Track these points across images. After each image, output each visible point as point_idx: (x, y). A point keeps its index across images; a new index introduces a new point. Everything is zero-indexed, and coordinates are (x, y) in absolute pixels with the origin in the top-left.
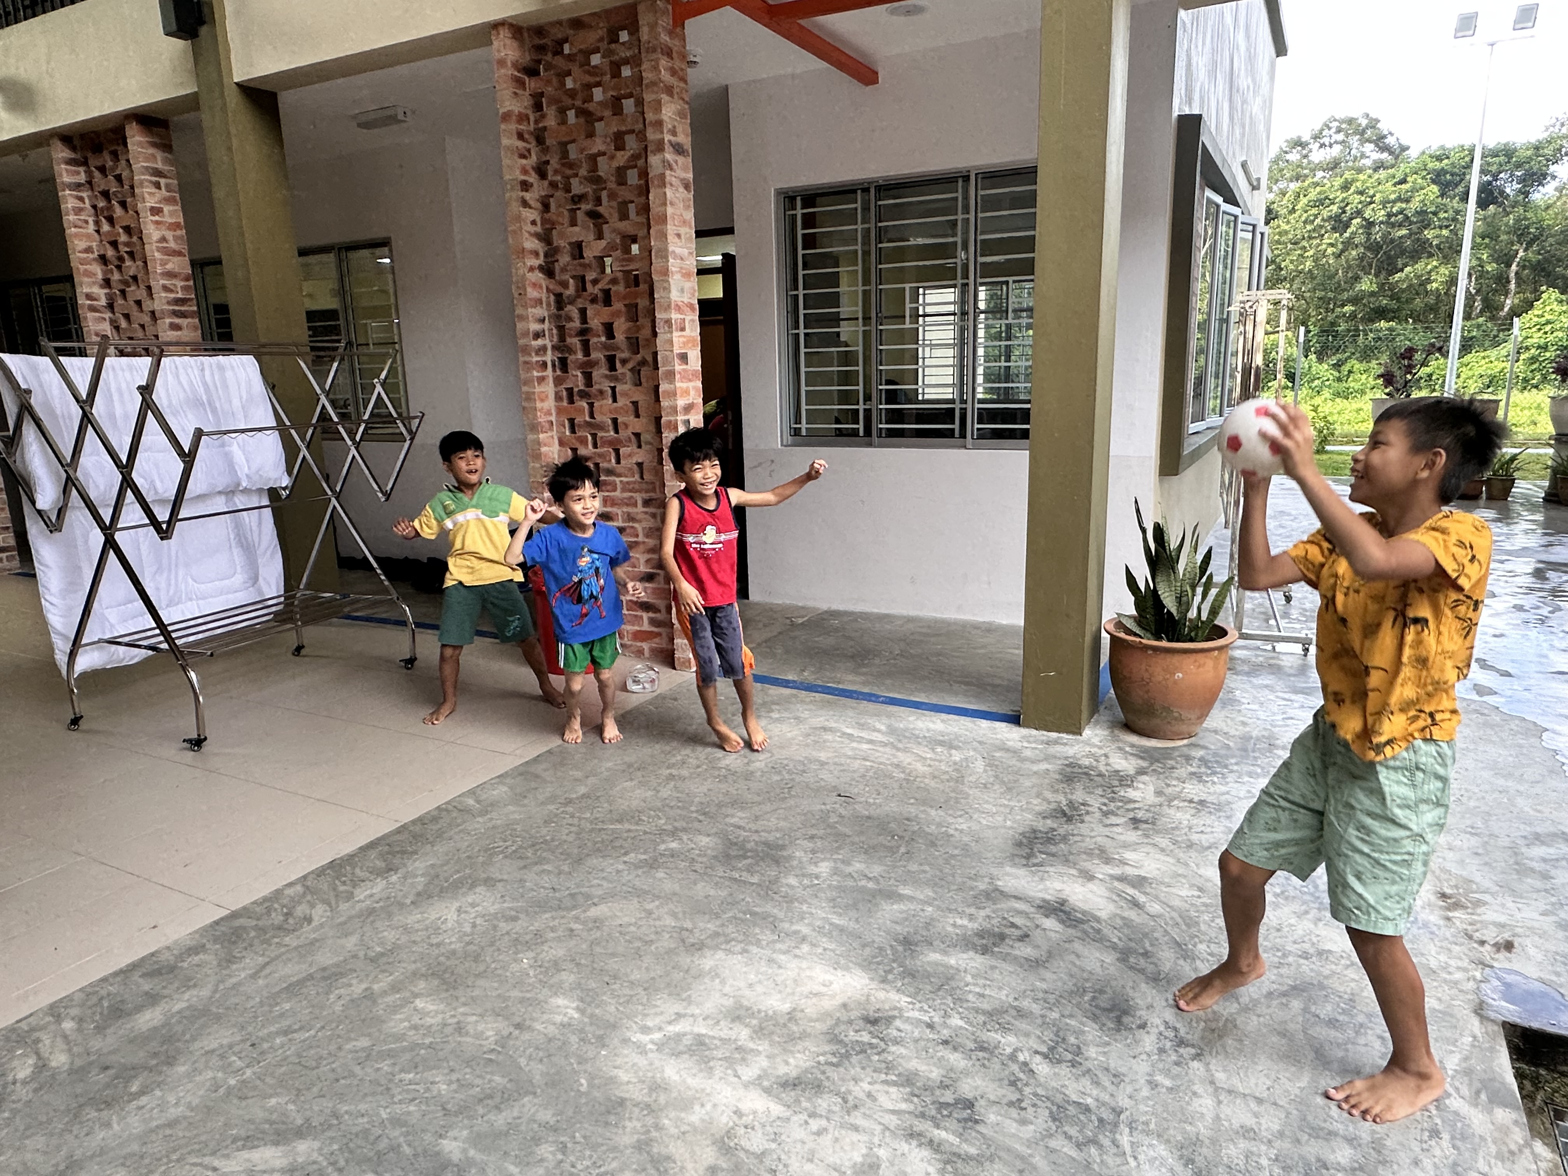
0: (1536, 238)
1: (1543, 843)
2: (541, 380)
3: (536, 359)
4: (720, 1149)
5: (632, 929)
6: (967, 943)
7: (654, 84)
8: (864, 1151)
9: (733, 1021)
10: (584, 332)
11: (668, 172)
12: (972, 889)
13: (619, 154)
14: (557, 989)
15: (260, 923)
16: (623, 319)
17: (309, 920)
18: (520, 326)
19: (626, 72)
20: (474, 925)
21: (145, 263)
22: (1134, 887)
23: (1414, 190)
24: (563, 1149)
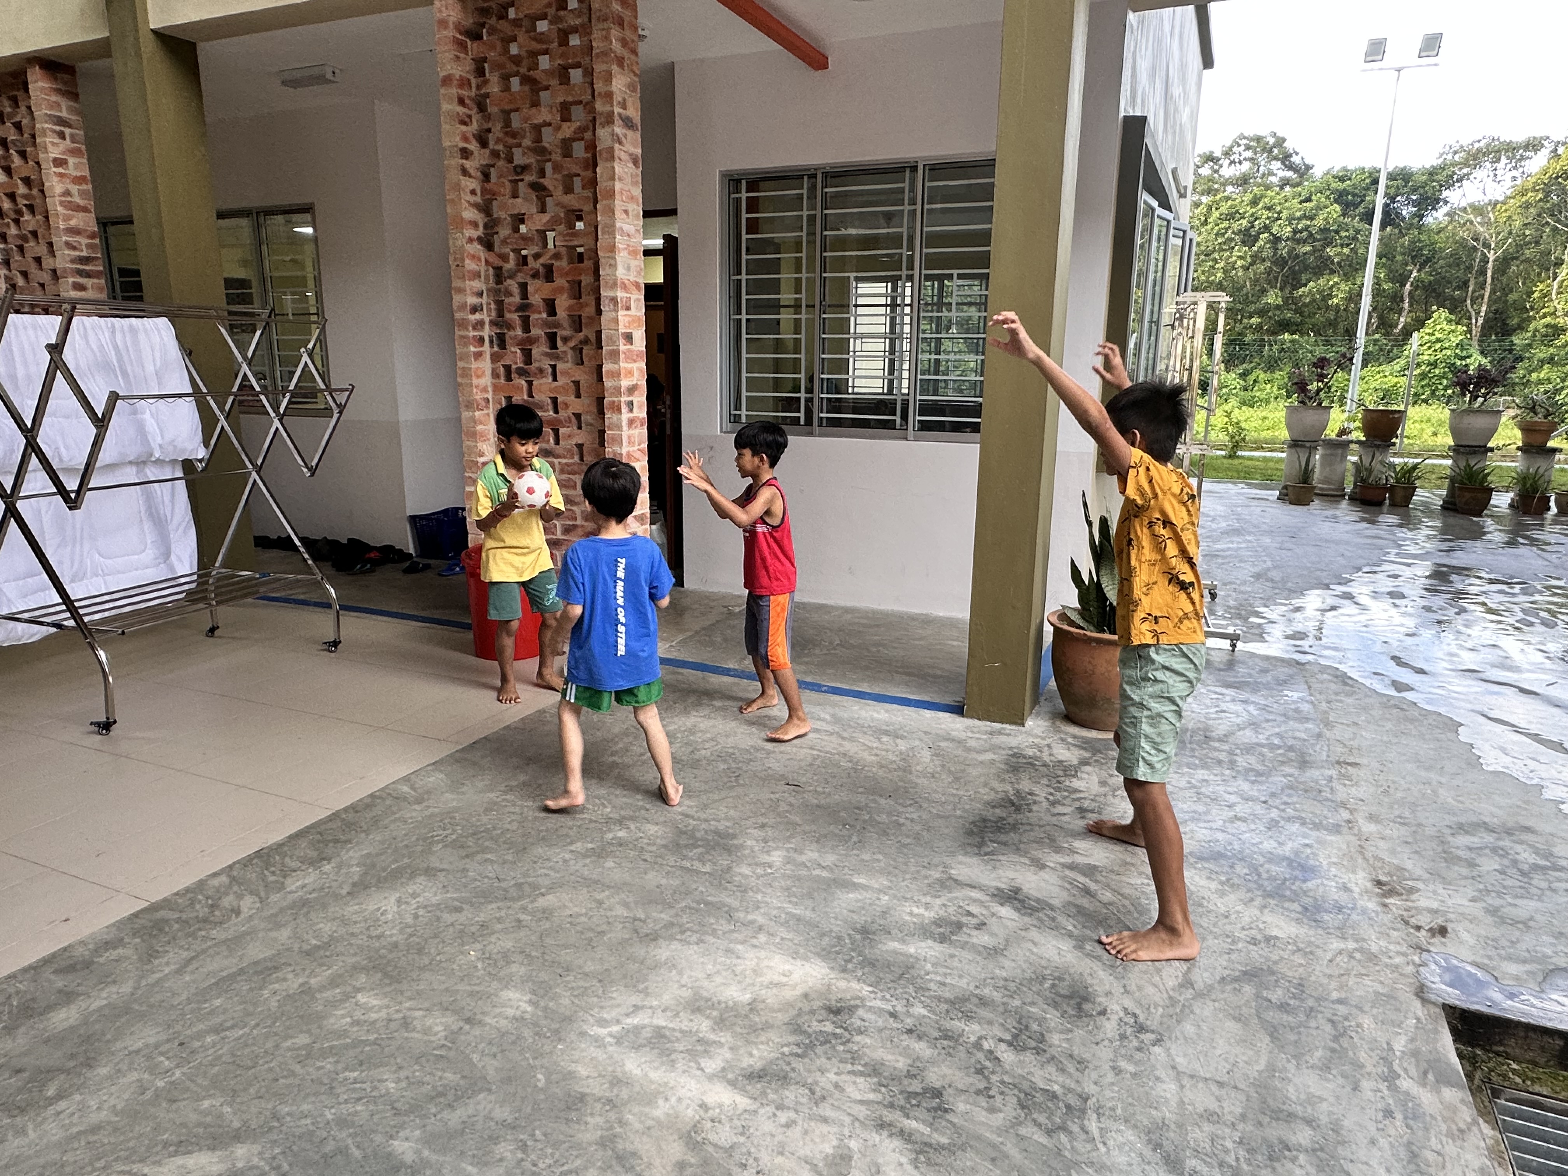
0: (1429, 260)
1: (1467, 833)
2: (478, 355)
3: (472, 333)
4: (687, 1144)
5: (583, 919)
6: (925, 931)
7: (605, 54)
8: (835, 1143)
9: (693, 1012)
10: (524, 308)
11: (617, 146)
12: (926, 877)
13: (565, 125)
14: (507, 982)
15: (184, 916)
16: (565, 296)
17: (237, 912)
18: (457, 299)
19: (574, 40)
20: (416, 916)
21: (47, 218)
22: (1085, 875)
23: (1318, 208)
24: (524, 1147)
